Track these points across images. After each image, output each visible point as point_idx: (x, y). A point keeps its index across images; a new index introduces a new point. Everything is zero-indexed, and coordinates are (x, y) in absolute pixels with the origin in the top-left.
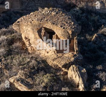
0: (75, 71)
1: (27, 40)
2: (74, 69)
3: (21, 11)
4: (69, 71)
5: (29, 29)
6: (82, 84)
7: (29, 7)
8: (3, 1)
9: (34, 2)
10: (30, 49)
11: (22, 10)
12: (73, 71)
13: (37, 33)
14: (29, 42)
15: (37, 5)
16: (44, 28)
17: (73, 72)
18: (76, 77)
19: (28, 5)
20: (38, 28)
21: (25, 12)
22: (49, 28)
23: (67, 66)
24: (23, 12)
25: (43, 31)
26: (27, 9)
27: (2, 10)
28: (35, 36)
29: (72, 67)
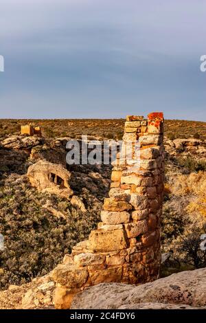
1: (38, 182)
2: (77, 198)
4: (72, 200)
5: (41, 174)
6: (84, 207)
13: (47, 177)
14: (40, 183)
16: (51, 173)
17: (76, 200)
18: (79, 203)
20: (48, 174)
23: (71, 197)
29: (74, 197)
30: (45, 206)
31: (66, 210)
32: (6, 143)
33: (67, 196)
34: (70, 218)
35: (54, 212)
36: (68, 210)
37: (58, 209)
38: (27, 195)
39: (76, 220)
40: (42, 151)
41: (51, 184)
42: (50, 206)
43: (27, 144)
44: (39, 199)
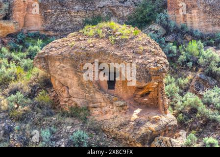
3: (43, 33)
7: (59, 25)
8: (9, 14)
9: (68, 15)
11: (45, 31)
15: (74, 19)
19: (56, 19)
21: (52, 33)
24: (47, 34)
26: (56, 28)
27: (6, 30)
28: (78, 81)
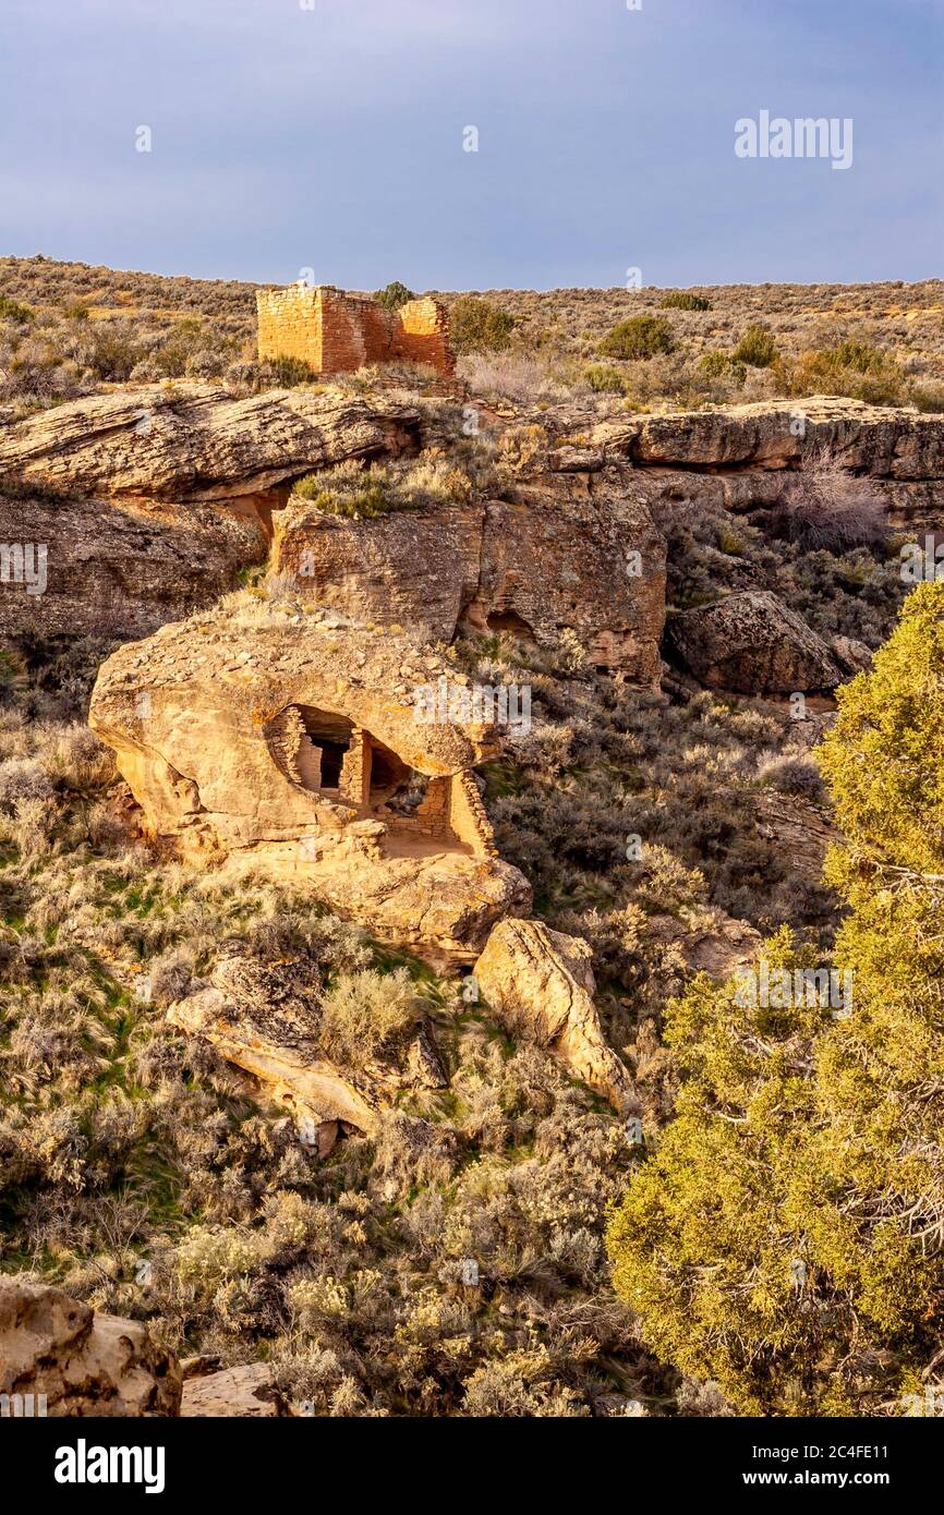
0: (536, 953)
1: (182, 785)
2: (530, 943)
4: (486, 957)
5: (208, 718)
6: (589, 1025)
10: (195, 842)
12: (519, 955)
13: (262, 743)
14: (197, 800)
16: (299, 707)
17: (521, 960)
18: (544, 987)
20: (265, 714)
22: (332, 709)
23: (474, 929)
25: (294, 728)
28: (241, 761)
29: (505, 930)
30: (188, 1015)
31: (391, 1054)
32: (44, 438)
33: (437, 922)
34: (417, 1134)
35: (276, 1066)
36: (415, 1055)
37: (315, 1046)
38: (38, 913)
39: (466, 1149)
40: (382, 509)
41: (301, 806)
42: (230, 1017)
43: (239, 446)
44: (146, 947)
